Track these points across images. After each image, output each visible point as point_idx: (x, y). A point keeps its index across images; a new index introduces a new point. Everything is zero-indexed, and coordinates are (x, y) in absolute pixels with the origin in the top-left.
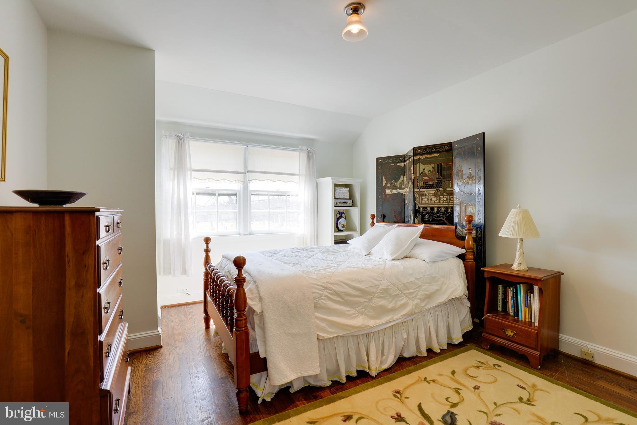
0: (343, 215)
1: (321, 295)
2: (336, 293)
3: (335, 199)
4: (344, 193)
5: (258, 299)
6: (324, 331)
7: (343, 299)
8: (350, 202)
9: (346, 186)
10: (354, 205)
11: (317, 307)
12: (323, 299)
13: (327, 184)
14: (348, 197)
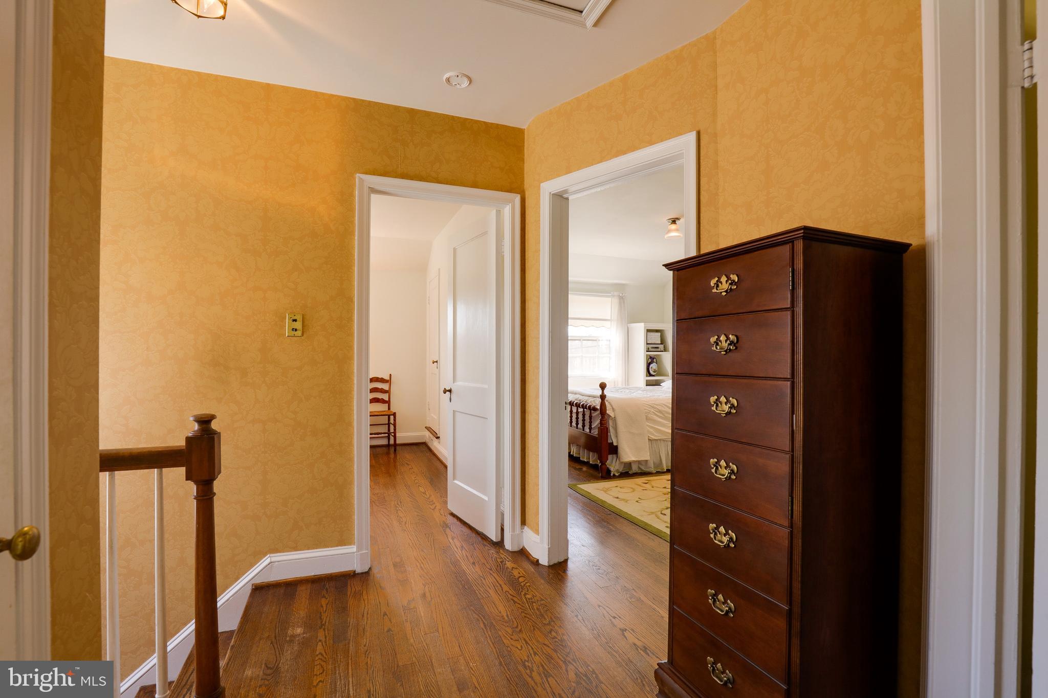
0: (655, 360)
1: (650, 411)
2: (660, 412)
3: (647, 344)
4: (656, 338)
5: (612, 410)
6: (653, 434)
7: (664, 416)
8: (661, 347)
9: (657, 331)
10: (665, 350)
11: (648, 419)
12: (651, 414)
13: (639, 330)
14: (660, 343)
